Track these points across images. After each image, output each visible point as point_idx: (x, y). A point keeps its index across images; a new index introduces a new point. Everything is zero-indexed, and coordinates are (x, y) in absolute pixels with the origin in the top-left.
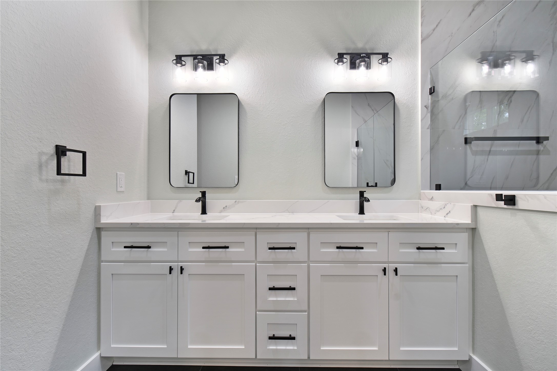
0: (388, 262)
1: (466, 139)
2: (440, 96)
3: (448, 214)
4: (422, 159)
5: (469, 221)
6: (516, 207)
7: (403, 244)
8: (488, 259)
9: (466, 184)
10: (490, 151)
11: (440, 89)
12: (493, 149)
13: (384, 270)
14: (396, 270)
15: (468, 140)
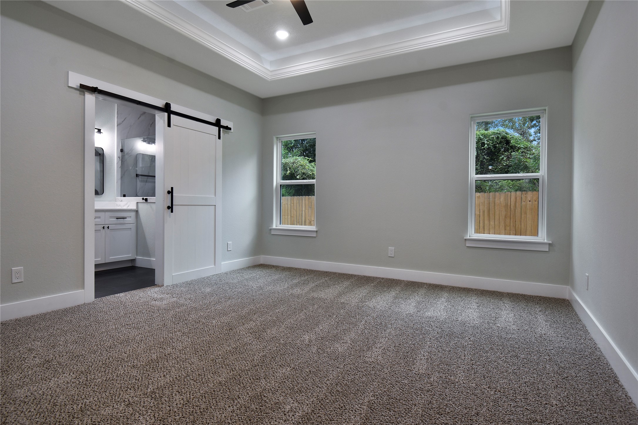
0: (105, 224)
1: (137, 175)
2: (126, 153)
3: (128, 207)
4: (117, 182)
5: (135, 208)
6: (148, 203)
7: (111, 217)
9: (137, 195)
10: (147, 181)
11: (126, 150)
12: (148, 180)
13: (104, 228)
14: (108, 227)
15: (138, 175)
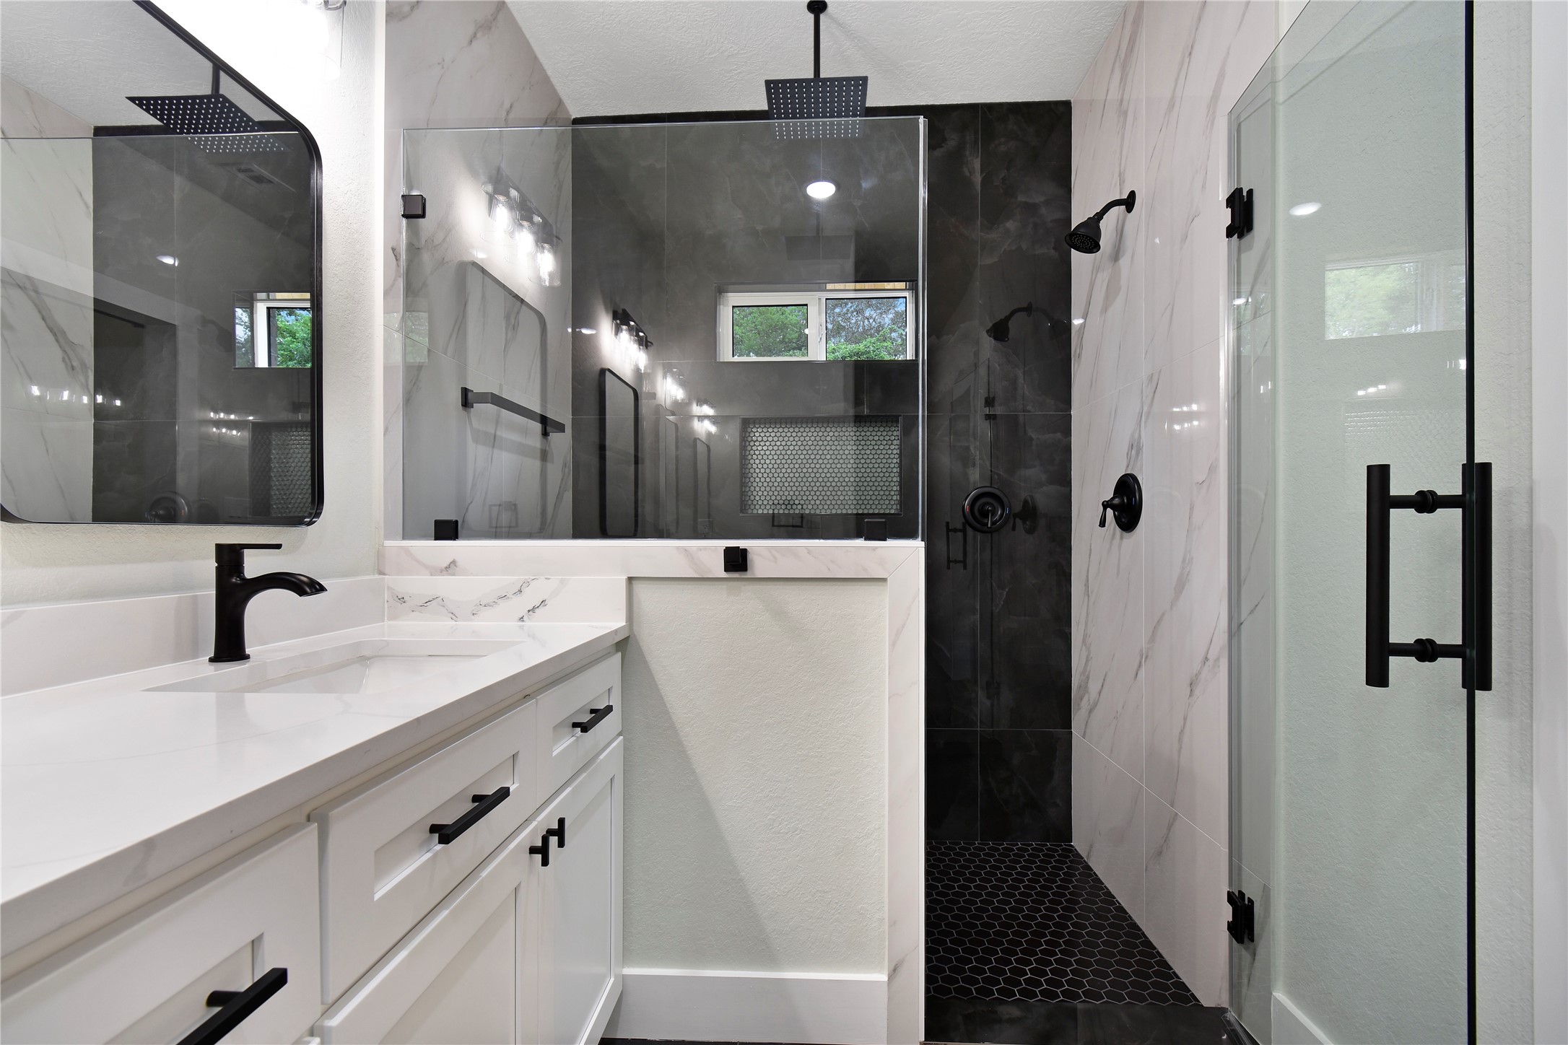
0: (536, 813)
1: (464, 393)
3: (537, 610)
6: (748, 575)
8: (666, 707)
15: (469, 395)
